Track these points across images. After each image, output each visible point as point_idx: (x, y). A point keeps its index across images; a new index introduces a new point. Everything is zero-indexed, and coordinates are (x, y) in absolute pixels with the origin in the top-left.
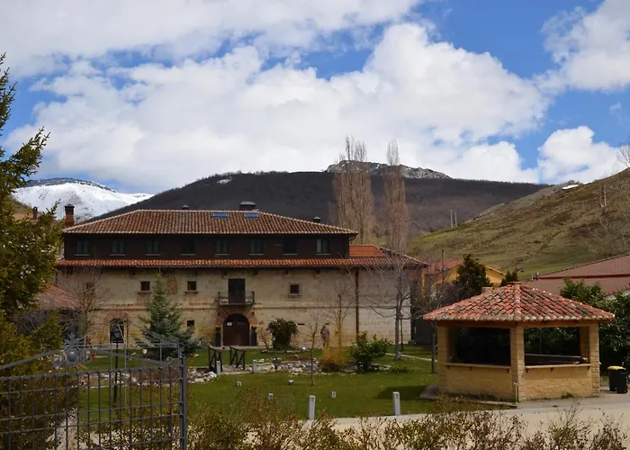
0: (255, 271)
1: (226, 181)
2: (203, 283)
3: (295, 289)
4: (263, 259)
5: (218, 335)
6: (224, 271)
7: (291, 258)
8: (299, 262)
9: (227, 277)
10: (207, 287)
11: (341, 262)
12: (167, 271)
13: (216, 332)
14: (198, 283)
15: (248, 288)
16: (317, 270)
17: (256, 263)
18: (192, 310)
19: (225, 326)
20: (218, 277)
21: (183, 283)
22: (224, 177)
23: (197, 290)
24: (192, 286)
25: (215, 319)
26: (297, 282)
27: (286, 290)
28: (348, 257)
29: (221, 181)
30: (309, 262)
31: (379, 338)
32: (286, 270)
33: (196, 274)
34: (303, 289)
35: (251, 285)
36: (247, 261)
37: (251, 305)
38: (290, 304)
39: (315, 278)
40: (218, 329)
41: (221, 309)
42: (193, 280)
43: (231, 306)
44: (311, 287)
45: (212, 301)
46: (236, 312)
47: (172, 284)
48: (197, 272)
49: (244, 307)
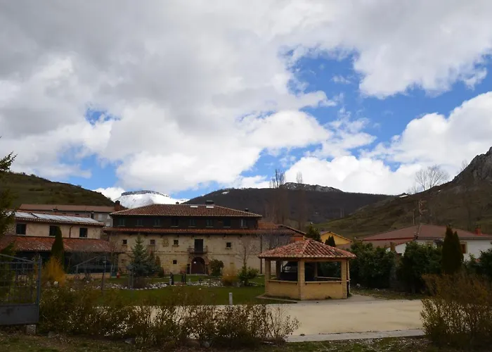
0: (208, 235)
1: (226, 193)
2: (181, 241)
3: (229, 245)
4: (213, 229)
5: (188, 268)
6: (192, 235)
7: (227, 229)
8: (231, 231)
9: (194, 238)
10: (183, 243)
11: (254, 231)
12: (162, 235)
13: (187, 266)
14: (179, 241)
15: (205, 244)
16: (240, 235)
17: (209, 231)
18: (176, 255)
19: (193, 262)
20: (188, 238)
21: (171, 241)
22: (226, 191)
23: (179, 244)
24: (176, 242)
25: (187, 260)
26: (230, 241)
27: (225, 245)
28: (258, 229)
29: (224, 193)
30: (236, 231)
31: (251, 268)
32: (224, 235)
33: (178, 236)
34: (233, 244)
35: (207, 243)
36: (204, 230)
37: (206, 253)
38: (226, 252)
39: (239, 239)
40: (189, 265)
41: (191, 254)
42: (176, 239)
43: (196, 253)
44: (237, 244)
45: (186, 250)
46: (198, 256)
47: (166, 242)
48: (178, 235)
49: (202, 253)
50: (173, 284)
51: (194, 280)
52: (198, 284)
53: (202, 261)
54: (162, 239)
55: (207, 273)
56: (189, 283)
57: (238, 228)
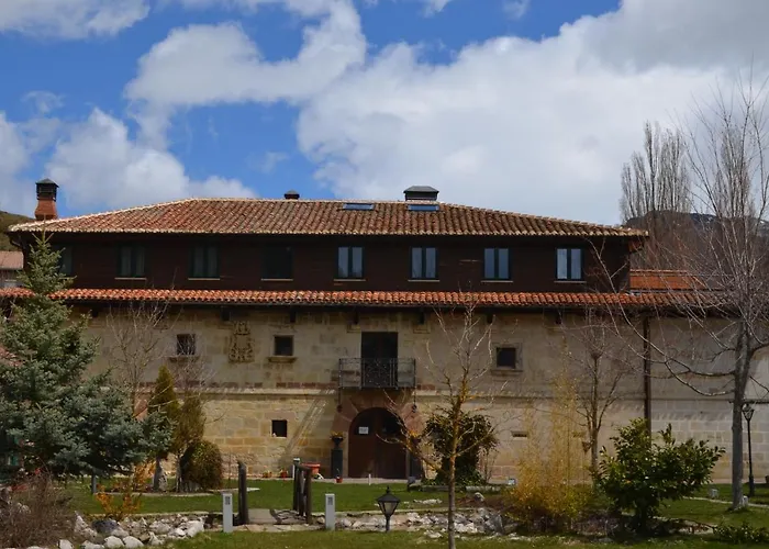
0: (419, 315)
2: (306, 339)
3: (506, 357)
4: (438, 290)
5: (336, 456)
6: (354, 313)
7: (499, 289)
9: (359, 329)
10: (314, 348)
11: (610, 298)
12: (225, 313)
13: (331, 447)
14: (295, 339)
15: (404, 353)
16: (556, 315)
17: (422, 298)
18: (283, 398)
19: (354, 431)
20: (339, 329)
21: (263, 339)
23: (295, 355)
24: (284, 345)
25: (331, 418)
26: (511, 342)
27: (490, 359)
28: (628, 289)
30: (539, 298)
33: (294, 320)
34: (524, 356)
35: (414, 348)
36: (403, 294)
37: (410, 389)
38: (502, 387)
39: (551, 332)
40: (337, 440)
41: (345, 397)
42: (285, 332)
43: (367, 392)
44: (545, 352)
45: (325, 378)
46: (378, 404)
47: (242, 341)
48: (294, 313)
49: (396, 393)
50: (241, 519)
51: (353, 503)
52: (375, 520)
53: (393, 426)
54: (224, 333)
55: (419, 473)
56: (330, 516)
57: (549, 282)
